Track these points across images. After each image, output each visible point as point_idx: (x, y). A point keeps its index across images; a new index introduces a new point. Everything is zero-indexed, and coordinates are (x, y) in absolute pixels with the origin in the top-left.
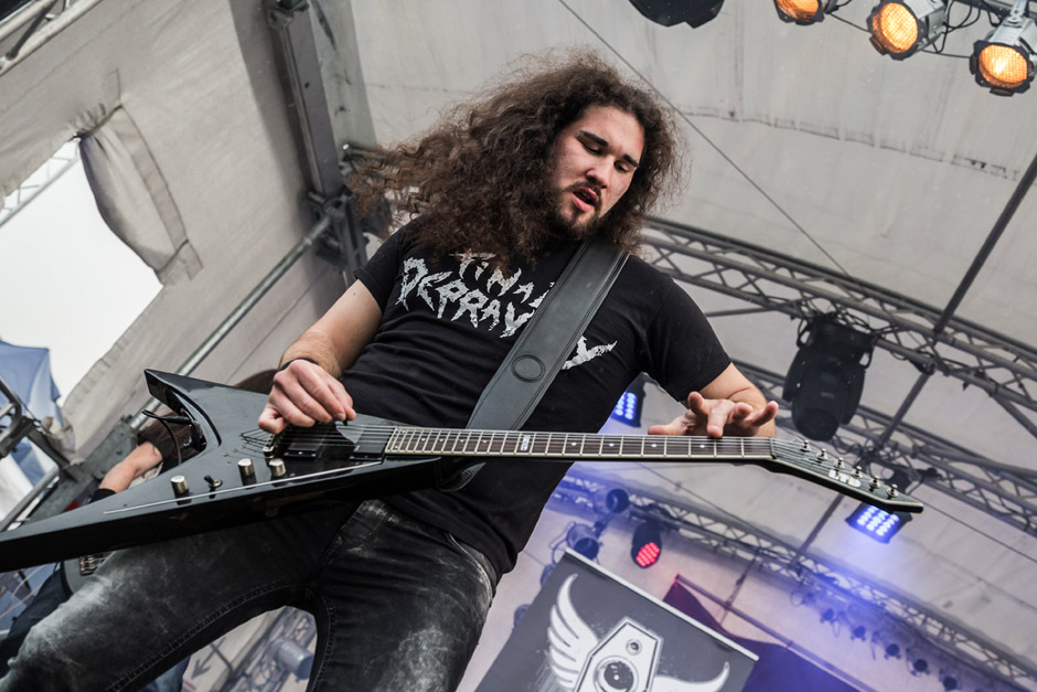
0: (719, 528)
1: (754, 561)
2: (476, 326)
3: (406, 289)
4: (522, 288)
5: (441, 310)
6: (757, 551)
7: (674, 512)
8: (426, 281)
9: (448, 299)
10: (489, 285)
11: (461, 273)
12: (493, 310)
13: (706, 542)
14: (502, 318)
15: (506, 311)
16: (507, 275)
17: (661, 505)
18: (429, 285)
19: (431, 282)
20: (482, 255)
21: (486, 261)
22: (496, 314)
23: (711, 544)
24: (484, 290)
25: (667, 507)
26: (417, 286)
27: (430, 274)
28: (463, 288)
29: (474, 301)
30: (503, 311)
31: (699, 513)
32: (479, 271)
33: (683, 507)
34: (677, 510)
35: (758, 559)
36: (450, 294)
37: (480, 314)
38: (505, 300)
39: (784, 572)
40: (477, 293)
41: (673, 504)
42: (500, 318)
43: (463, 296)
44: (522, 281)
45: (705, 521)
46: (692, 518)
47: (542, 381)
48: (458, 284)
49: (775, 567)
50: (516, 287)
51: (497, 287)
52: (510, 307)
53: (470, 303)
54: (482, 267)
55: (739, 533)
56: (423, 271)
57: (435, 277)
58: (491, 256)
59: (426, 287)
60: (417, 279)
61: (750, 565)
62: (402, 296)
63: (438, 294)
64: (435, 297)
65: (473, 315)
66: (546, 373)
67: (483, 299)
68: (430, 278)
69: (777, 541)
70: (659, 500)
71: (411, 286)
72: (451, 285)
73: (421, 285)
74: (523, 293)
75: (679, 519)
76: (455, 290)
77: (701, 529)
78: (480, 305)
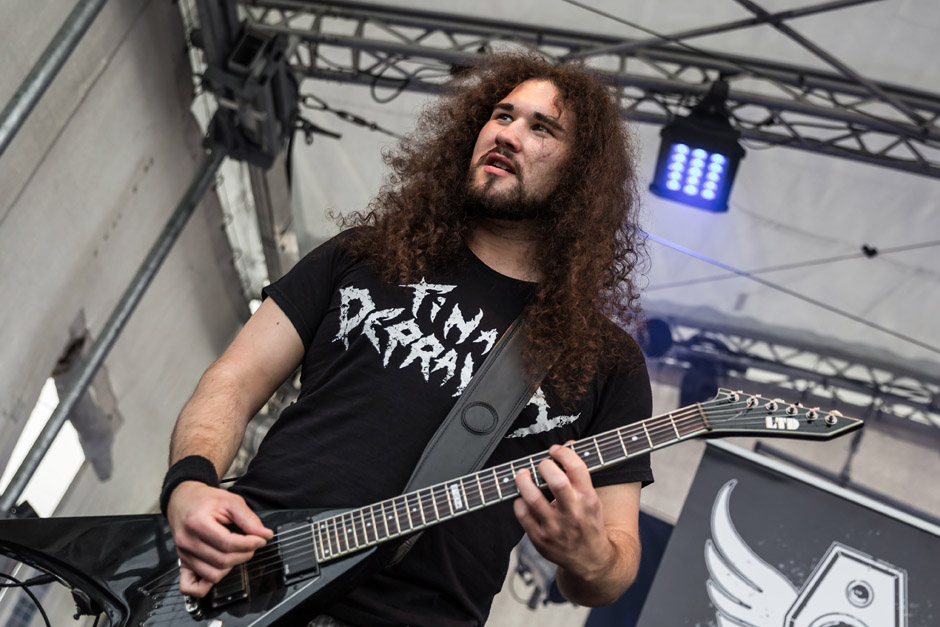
0: (806, 361)
1: (872, 405)
2: (427, 378)
3: (347, 325)
4: (485, 336)
5: (388, 353)
6: (874, 390)
7: (733, 343)
8: (374, 317)
9: (399, 342)
10: (446, 330)
11: (415, 311)
12: (448, 362)
13: (788, 385)
14: (458, 371)
15: (463, 365)
16: (467, 318)
17: (710, 335)
18: (377, 322)
19: (380, 319)
20: (438, 287)
21: (442, 296)
22: (452, 367)
23: (795, 389)
24: (439, 336)
25: (721, 338)
26: (362, 323)
27: (378, 308)
28: (416, 332)
29: (428, 348)
30: (460, 364)
31: (772, 340)
32: (436, 309)
33: (743, 334)
34: (736, 340)
35: (878, 402)
36: (402, 337)
37: (433, 363)
38: (462, 352)
39: (918, 417)
40: (432, 340)
41: (729, 331)
42: (455, 372)
43: (416, 341)
44: (484, 326)
45: (783, 353)
46: (761, 350)
47: (493, 433)
48: (411, 325)
49: (901, 410)
50: (476, 333)
51: (455, 331)
52: (469, 361)
53: (424, 351)
54: (439, 304)
55: (841, 365)
56: (368, 305)
57: (384, 313)
58: (448, 289)
59: (373, 326)
60: (362, 313)
61: (866, 412)
62: (342, 332)
63: (387, 334)
64: (384, 338)
65: (425, 364)
66: (500, 423)
67: (438, 348)
68: (378, 314)
69: (899, 370)
70: (704, 328)
71: (354, 322)
72: (402, 326)
73: (368, 322)
74: (485, 343)
75: (742, 354)
76: (407, 332)
77: (777, 366)
78: (434, 354)
